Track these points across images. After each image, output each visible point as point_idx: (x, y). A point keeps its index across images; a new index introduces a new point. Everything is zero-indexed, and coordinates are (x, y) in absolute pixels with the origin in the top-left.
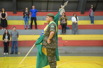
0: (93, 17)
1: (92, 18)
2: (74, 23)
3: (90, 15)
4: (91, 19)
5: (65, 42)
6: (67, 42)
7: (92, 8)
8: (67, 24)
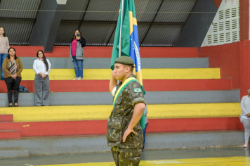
0: (82, 60)
1: (80, 63)
2: (39, 76)
3: (74, 57)
4: (78, 65)
5: (24, 126)
6: (28, 125)
7: (78, 38)
8: (21, 78)
